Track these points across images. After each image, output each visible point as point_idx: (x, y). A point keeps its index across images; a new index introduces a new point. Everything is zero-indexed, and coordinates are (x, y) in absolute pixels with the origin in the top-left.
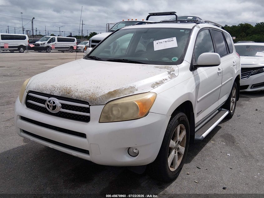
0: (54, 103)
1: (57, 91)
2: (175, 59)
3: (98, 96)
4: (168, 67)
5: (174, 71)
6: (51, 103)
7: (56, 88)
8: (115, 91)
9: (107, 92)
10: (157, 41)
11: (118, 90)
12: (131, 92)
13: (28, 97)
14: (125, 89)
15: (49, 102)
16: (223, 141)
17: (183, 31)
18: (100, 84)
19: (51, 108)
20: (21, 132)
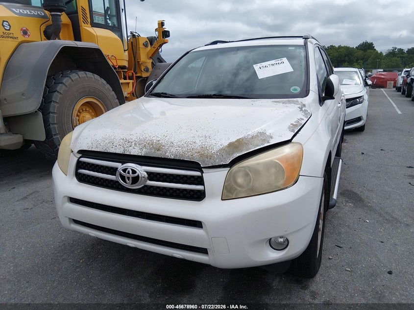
0: (134, 172)
1: (135, 147)
2: (295, 90)
3: (213, 151)
4: (293, 101)
5: (304, 105)
6: (129, 173)
7: (133, 143)
8: (238, 141)
9: (226, 143)
10: (259, 65)
11: (242, 139)
12: (264, 141)
13: (80, 165)
14: (253, 137)
15: (124, 170)
16: (347, 202)
17: (293, 48)
18: (208, 131)
19: (129, 182)
20: (70, 224)
